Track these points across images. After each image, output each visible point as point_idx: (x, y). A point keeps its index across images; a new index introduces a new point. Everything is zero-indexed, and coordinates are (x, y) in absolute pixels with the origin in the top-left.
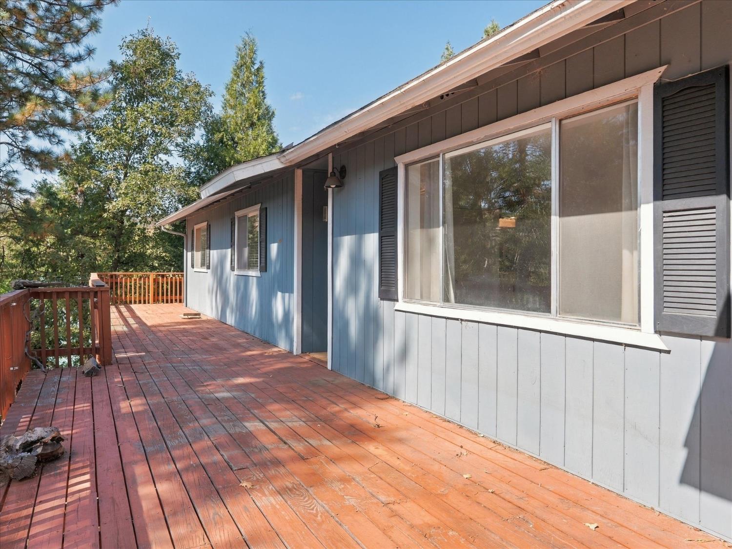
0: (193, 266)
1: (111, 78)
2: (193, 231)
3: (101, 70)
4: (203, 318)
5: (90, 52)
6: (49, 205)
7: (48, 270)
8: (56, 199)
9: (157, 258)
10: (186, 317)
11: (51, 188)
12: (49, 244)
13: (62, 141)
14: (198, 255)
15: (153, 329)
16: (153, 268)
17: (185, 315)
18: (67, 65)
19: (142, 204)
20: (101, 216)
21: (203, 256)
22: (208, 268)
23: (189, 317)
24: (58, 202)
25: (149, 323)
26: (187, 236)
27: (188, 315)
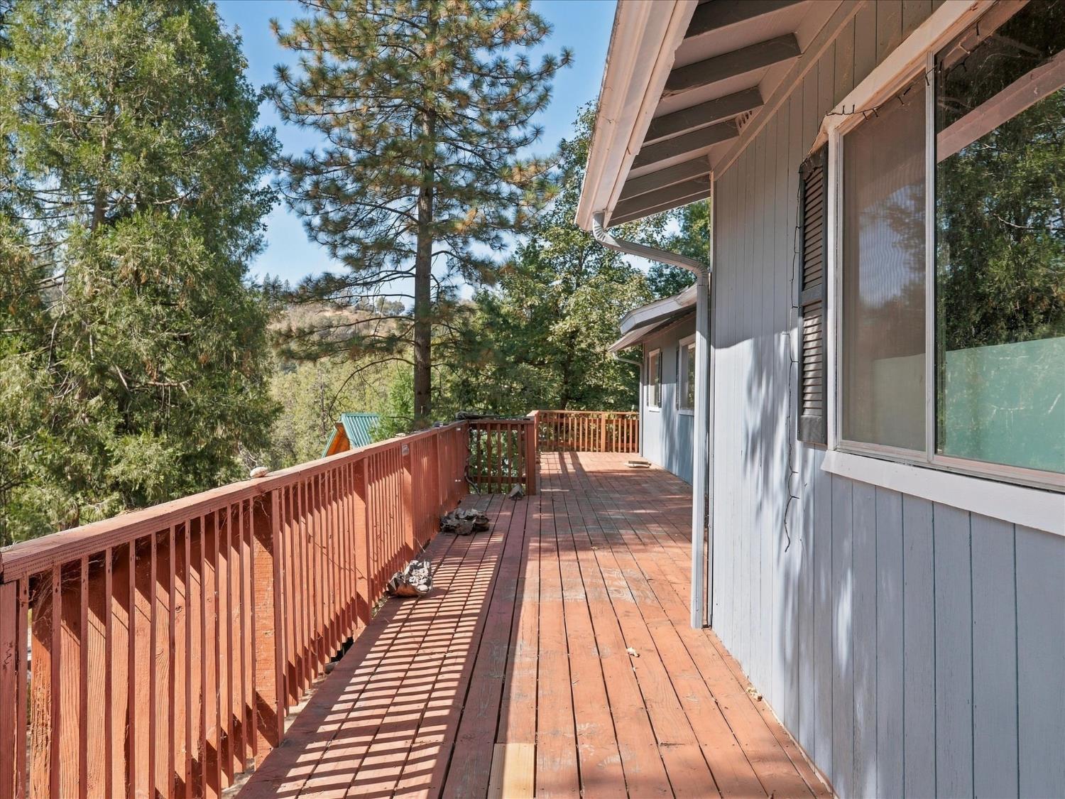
0: (648, 404)
1: (562, 162)
2: (648, 359)
3: (548, 156)
4: (652, 467)
5: (538, 132)
6: (490, 325)
7: (487, 408)
8: (499, 315)
9: (615, 392)
10: (632, 465)
11: (493, 299)
12: (489, 373)
13: (504, 245)
14: (652, 388)
15: (588, 474)
16: (608, 407)
17: (630, 462)
18: (512, 151)
19: (595, 323)
20: (545, 339)
21: (656, 390)
22: (660, 406)
23: (636, 465)
24: (501, 319)
25: (586, 469)
26: (643, 365)
27: (634, 462)
